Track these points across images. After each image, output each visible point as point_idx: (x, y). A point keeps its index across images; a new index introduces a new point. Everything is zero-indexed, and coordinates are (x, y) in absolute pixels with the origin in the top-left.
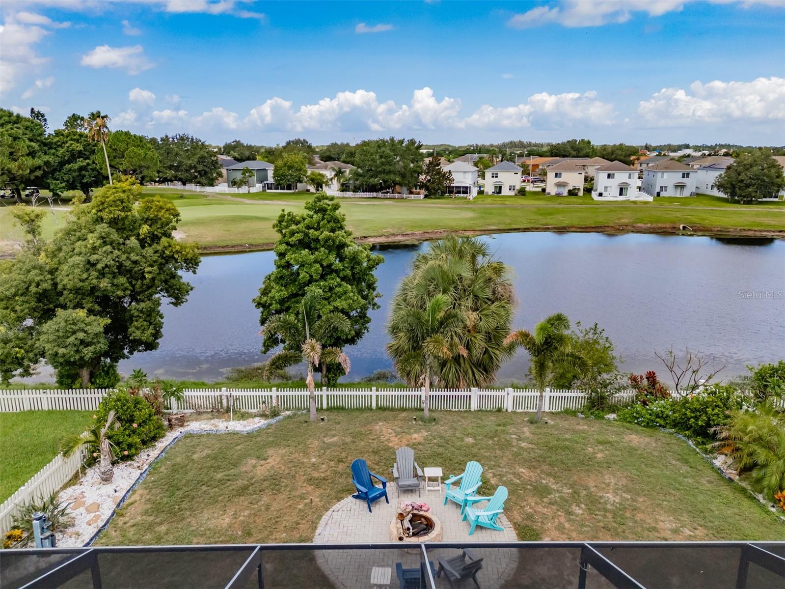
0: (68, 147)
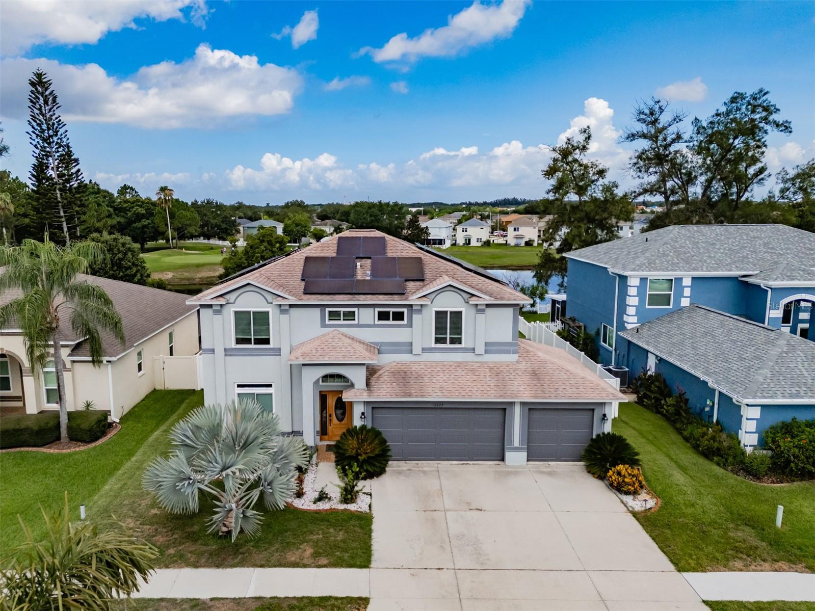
0: (135, 211)
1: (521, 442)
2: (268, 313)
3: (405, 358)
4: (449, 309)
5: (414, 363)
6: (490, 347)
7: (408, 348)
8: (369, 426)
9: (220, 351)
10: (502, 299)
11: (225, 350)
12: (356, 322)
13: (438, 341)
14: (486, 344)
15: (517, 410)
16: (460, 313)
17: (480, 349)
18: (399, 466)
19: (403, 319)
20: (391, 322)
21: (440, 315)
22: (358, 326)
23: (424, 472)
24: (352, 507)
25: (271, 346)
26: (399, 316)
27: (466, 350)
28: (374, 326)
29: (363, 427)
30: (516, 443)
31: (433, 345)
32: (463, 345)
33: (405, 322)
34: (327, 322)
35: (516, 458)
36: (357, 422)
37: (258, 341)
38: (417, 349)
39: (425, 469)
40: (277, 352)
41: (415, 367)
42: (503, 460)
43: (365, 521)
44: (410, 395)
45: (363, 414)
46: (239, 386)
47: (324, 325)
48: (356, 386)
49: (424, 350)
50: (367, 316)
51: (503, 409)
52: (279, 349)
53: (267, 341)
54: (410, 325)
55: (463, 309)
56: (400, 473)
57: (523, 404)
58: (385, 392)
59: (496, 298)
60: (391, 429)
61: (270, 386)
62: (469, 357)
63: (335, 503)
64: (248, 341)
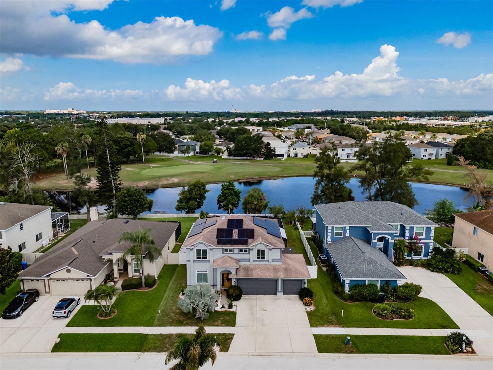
0: (124, 143)
1: (281, 289)
2: (206, 250)
3: (247, 263)
4: (261, 249)
5: (250, 265)
6: (273, 260)
7: (249, 260)
8: (237, 285)
9: (192, 261)
10: (276, 247)
11: (194, 261)
12: (233, 253)
13: (258, 258)
14: (272, 259)
15: (280, 281)
16: (264, 250)
17: (270, 261)
18: (245, 297)
19: (247, 252)
20: (243, 253)
21: (258, 251)
22: (233, 254)
23: (252, 299)
24: (231, 310)
25: (207, 259)
26: (246, 251)
27: (266, 261)
28: (238, 254)
29: (235, 285)
30: (280, 290)
31: (256, 259)
32: (265, 260)
33: (248, 253)
34: (224, 253)
35: (280, 294)
36: (233, 284)
37: (203, 258)
38: (251, 260)
39: (253, 298)
40: (209, 261)
41: (251, 266)
42: (276, 294)
43: (234, 314)
44: (248, 277)
45: (235, 281)
46: (197, 271)
47: (223, 253)
48: (233, 274)
49: (253, 261)
50: (236, 251)
51: (276, 281)
52: (210, 261)
53: (206, 258)
54: (249, 253)
55: (265, 249)
56: (245, 299)
57: (281, 279)
58: (241, 276)
59: (275, 247)
60: (243, 286)
61: (207, 271)
62: (267, 263)
63: (226, 309)
64: (200, 258)
